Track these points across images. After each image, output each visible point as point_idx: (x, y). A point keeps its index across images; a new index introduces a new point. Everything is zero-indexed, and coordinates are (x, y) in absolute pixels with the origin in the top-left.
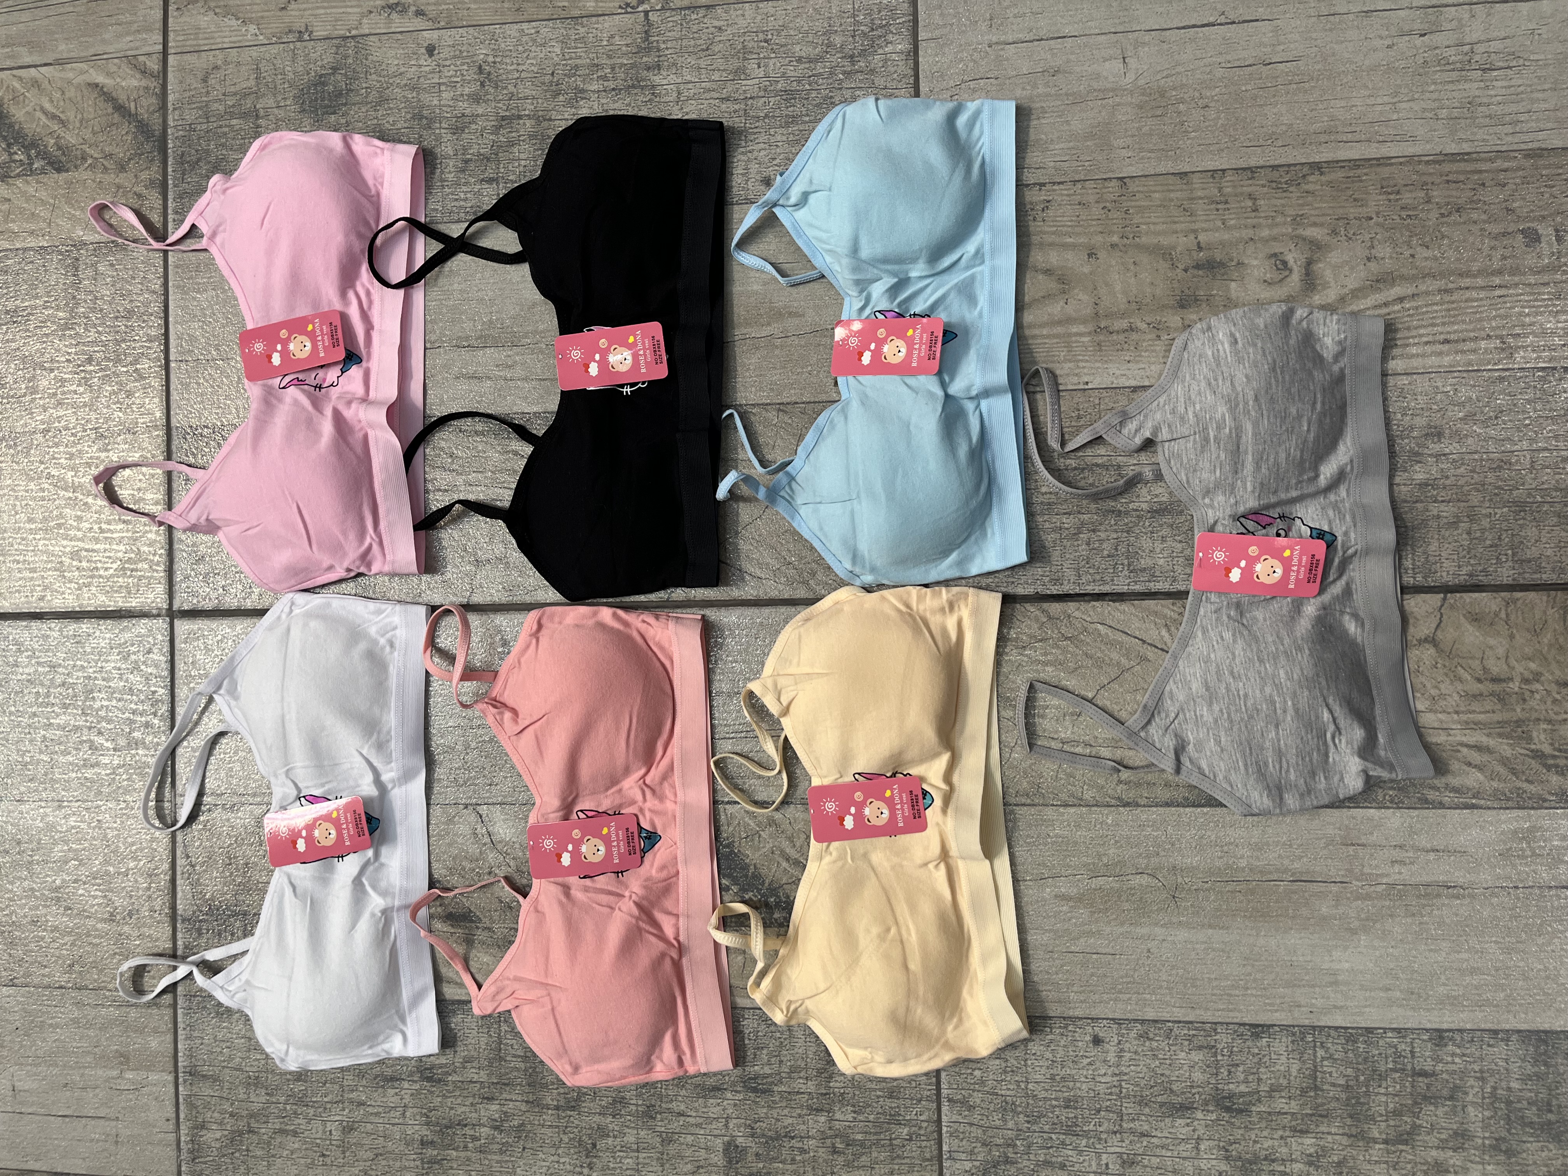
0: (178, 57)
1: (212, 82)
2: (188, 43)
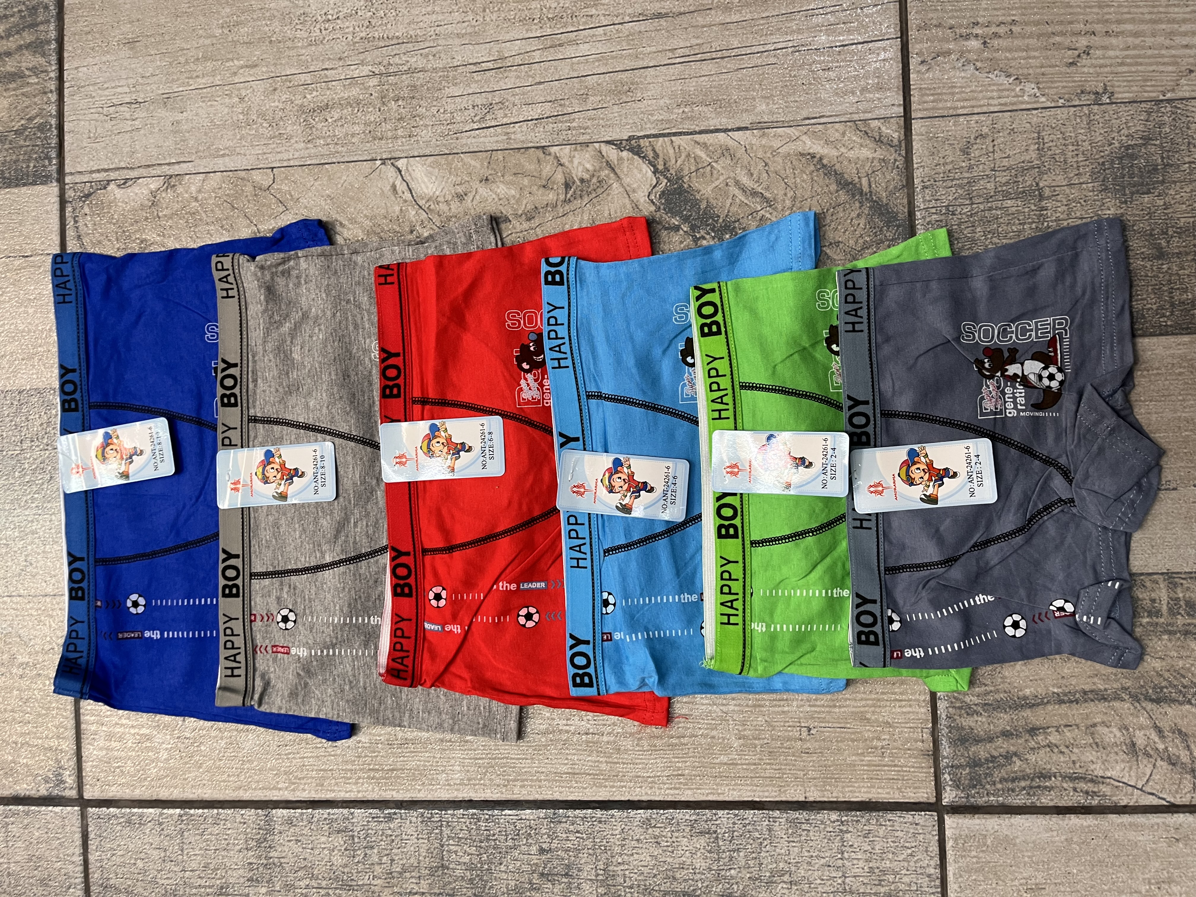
0: (928, 122)
1: (975, 153)
2: (940, 105)
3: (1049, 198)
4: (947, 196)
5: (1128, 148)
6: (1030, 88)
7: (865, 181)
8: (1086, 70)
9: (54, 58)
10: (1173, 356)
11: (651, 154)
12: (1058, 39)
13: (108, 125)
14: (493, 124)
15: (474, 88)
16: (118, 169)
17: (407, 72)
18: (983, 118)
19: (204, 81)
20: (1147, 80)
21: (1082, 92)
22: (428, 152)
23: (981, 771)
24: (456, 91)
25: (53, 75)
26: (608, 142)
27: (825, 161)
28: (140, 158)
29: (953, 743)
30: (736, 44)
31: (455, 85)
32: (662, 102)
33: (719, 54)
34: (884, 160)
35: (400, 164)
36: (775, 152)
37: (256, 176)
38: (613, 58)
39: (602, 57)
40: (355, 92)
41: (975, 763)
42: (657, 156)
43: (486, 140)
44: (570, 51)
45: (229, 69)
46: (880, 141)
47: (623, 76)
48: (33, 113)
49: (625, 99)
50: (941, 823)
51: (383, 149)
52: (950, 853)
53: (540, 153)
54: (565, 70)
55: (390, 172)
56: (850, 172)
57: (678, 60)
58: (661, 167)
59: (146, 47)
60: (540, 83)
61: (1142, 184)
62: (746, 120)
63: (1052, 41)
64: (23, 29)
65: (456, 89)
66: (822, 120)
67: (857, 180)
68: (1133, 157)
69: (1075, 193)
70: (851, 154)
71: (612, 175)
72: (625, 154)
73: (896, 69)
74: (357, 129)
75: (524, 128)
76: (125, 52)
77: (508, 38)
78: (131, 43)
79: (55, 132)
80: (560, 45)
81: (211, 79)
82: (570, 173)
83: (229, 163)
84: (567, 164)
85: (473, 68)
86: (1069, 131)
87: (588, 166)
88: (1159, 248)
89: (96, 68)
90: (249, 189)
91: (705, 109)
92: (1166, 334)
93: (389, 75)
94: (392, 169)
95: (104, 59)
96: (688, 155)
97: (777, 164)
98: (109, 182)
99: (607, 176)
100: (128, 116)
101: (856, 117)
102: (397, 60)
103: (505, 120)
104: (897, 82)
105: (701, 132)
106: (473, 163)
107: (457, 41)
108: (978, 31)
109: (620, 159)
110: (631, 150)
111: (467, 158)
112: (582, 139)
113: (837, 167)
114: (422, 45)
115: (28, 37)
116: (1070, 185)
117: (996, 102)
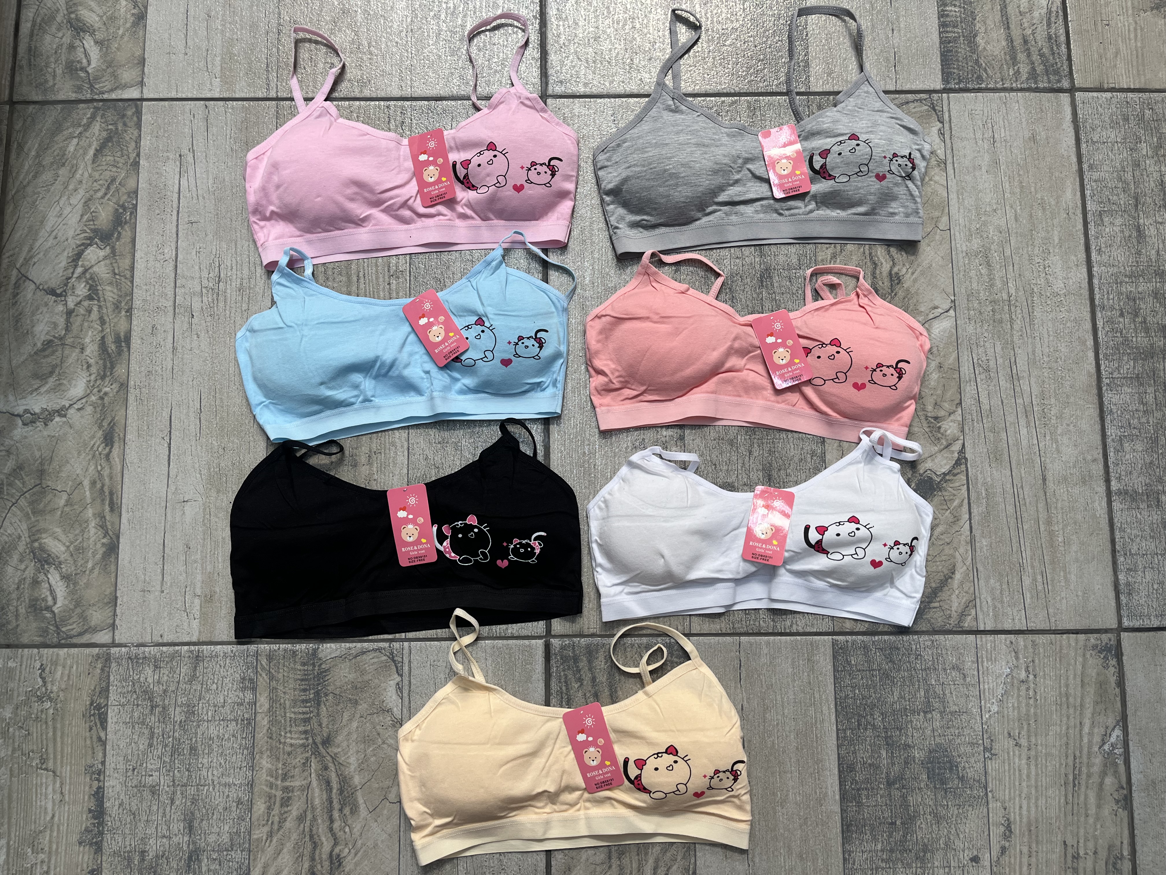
3: (925, 717)
4: (927, 655)
5: (957, 767)
6: (995, 708)
7: (936, 604)
8: (1006, 743)
9: (1025, 86)
10: (826, 788)
11: (955, 471)
12: (1025, 727)
13: (980, 123)
14: (977, 372)
15: (1000, 361)
16: (951, 129)
17: (1011, 317)
18: (976, 678)
19: (1007, 186)
20: (999, 781)
21: (992, 740)
22: (959, 330)
23: (571, 662)
24: (998, 349)
25: (1014, 85)
26: (964, 445)
27: (950, 580)
28: (958, 144)
29: (588, 646)
30: (1025, 527)
31: (1002, 349)
32: (989, 479)
33: (1019, 517)
34: (950, 617)
35: (952, 312)
36: (956, 549)
37: (945, 219)
38: (1018, 449)
39: (1018, 443)
40: (998, 283)
41: (576, 659)
42: (955, 475)
43: (966, 368)
44: (1023, 422)
45: (1015, 203)
46: (962, 615)
47: (1006, 456)
48: (989, 72)
49: (992, 456)
50: (539, 637)
51: (962, 302)
52: (521, 642)
53: (958, 401)
54: (1011, 419)
55: (946, 305)
56: (943, 595)
57: (1016, 490)
58: (947, 477)
59: (1031, 149)
60: (1002, 403)
61: (934, 774)
62: (977, 532)
63: (1024, 723)
64: (1045, 65)
65: (1000, 348)
66: (976, 580)
67: (938, 599)
68: (951, 769)
69: (928, 732)
70: (954, 596)
71: (943, 447)
72: (956, 455)
73: (1008, 626)
74: (975, 285)
75: (973, 392)
76: (1027, 134)
77: (1032, 383)
78: (1033, 138)
79: (976, 87)
80: (1027, 416)
81: (1008, 191)
82: (944, 420)
83: (953, 202)
84: (950, 418)
85: (1013, 360)
86: (966, 732)
87: (949, 432)
88: (894, 783)
89: (1018, 114)
90: (937, 214)
91: (984, 506)
92: (840, 785)
93: (1009, 306)
94: (948, 307)
95: (1023, 120)
96: (954, 495)
97: (948, 550)
98: (942, 123)
99: (942, 444)
100: (986, 136)
101: (978, 600)
102: (1019, 311)
103: (978, 380)
104: (999, 627)
105: (969, 504)
106: (952, 359)
107: (1030, 350)
108: (1031, 677)
109: (953, 452)
110: (959, 459)
111: (954, 355)
112: (966, 428)
113: (946, 588)
114: (1028, 328)
115: (1040, 69)
116: (933, 730)
117: (986, 687)
